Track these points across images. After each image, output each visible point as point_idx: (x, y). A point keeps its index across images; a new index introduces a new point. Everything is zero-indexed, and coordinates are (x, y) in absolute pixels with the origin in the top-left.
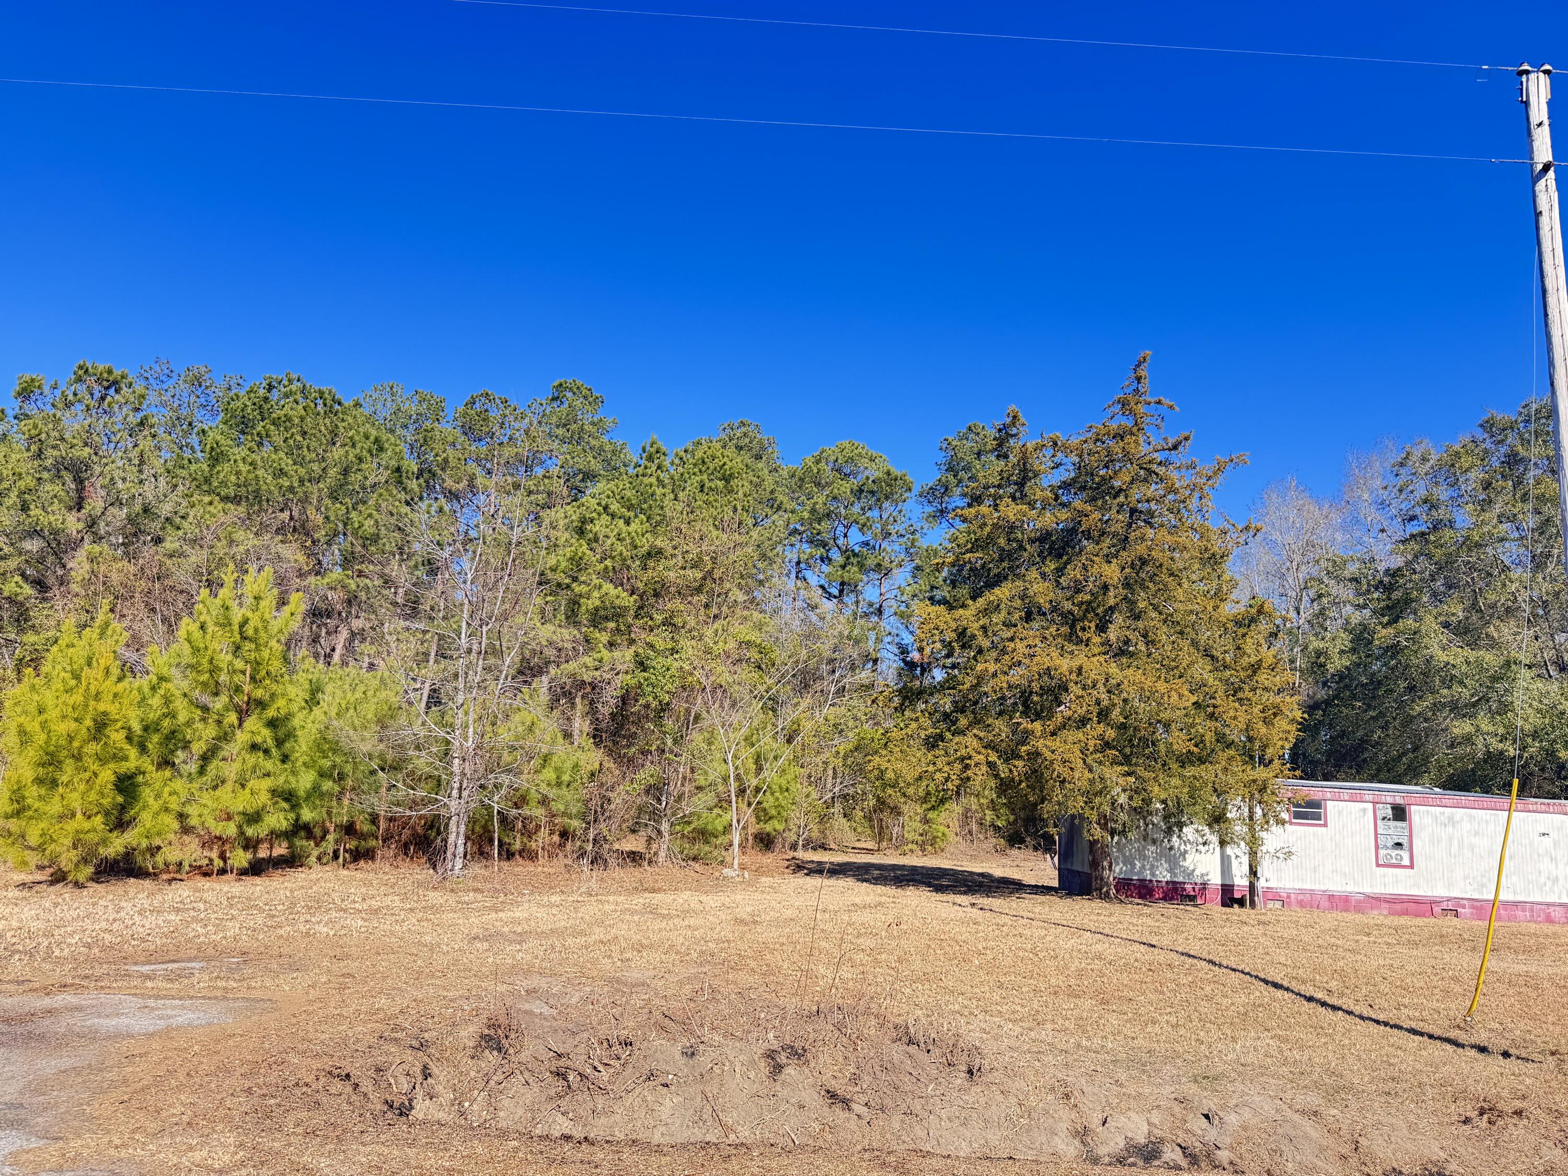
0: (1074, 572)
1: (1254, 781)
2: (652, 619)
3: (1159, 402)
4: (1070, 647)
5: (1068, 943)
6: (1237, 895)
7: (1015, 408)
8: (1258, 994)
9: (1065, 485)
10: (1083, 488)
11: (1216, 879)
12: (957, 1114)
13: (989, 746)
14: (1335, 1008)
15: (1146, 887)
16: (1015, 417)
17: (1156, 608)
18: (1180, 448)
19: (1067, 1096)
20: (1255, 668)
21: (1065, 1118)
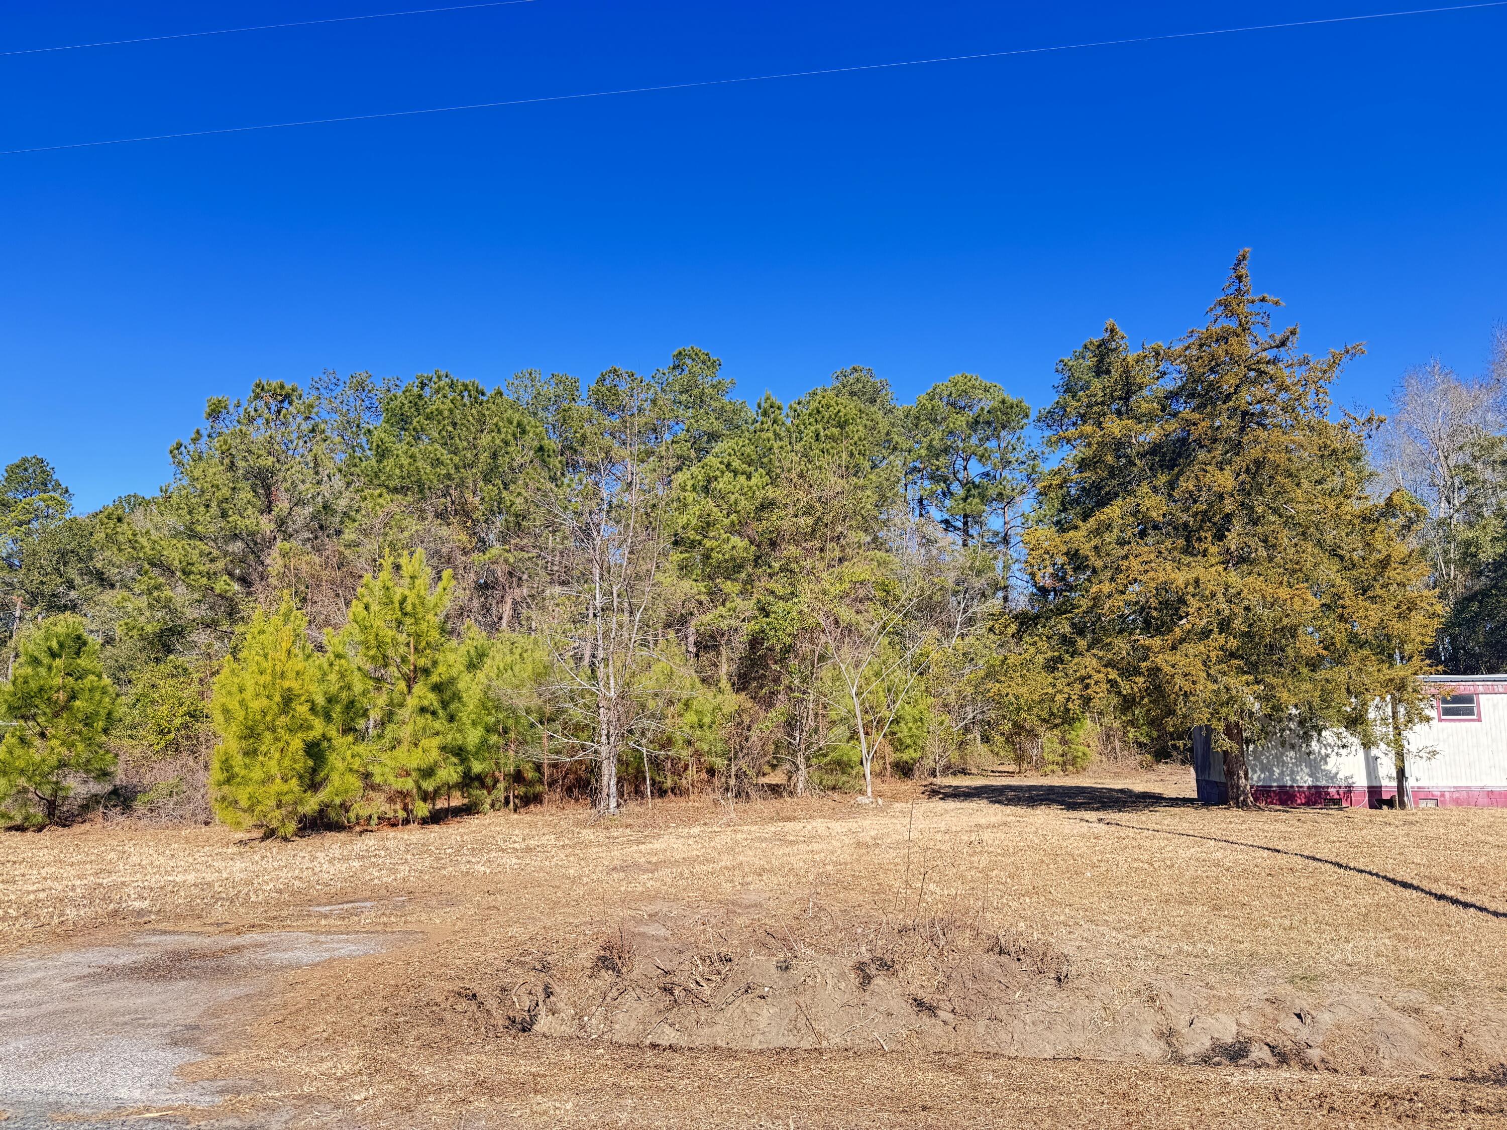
0: (1187, 484)
1: (1391, 680)
2: (770, 567)
3: (1263, 300)
4: (1187, 559)
5: (1187, 851)
6: (1386, 796)
7: (1110, 322)
8: (1383, 894)
9: (1173, 395)
10: (1192, 396)
11: (1361, 781)
12: (1041, 1018)
13: (1110, 664)
14: (1466, 905)
15: (1287, 793)
16: (1112, 331)
17: (1275, 511)
18: (1289, 344)
19: (1152, 999)
20: (1384, 564)
21: (1150, 1020)
